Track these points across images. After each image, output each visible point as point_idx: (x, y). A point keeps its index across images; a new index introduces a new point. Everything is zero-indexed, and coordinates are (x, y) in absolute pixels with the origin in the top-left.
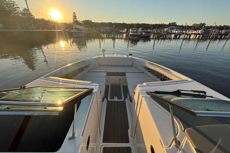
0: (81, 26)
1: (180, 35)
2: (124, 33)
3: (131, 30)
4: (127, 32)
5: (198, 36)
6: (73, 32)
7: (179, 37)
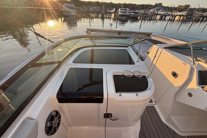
0: (72, 4)
1: (166, 16)
2: (113, 13)
3: (119, 10)
4: (116, 12)
5: (182, 17)
6: (63, 11)
7: (165, 18)
